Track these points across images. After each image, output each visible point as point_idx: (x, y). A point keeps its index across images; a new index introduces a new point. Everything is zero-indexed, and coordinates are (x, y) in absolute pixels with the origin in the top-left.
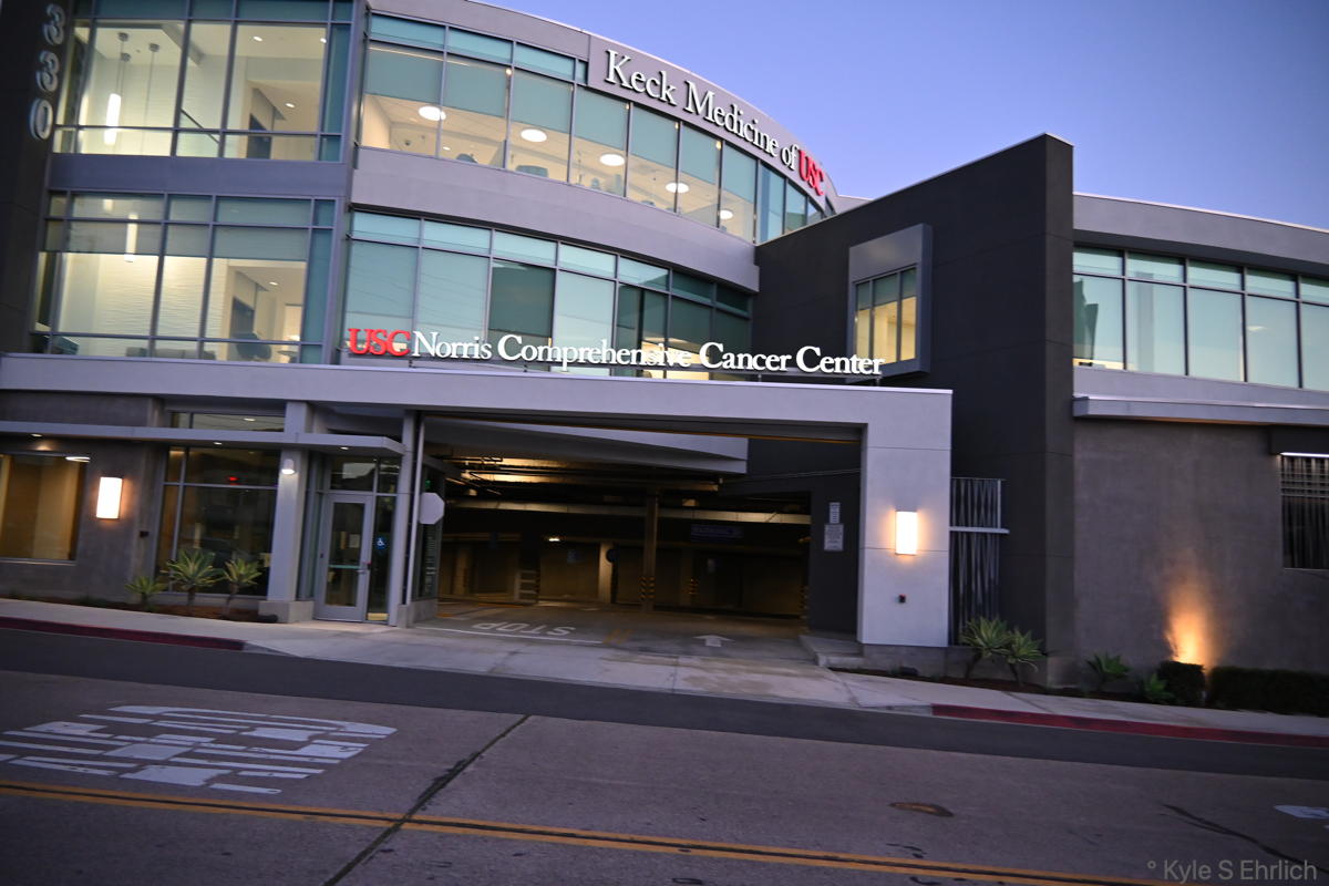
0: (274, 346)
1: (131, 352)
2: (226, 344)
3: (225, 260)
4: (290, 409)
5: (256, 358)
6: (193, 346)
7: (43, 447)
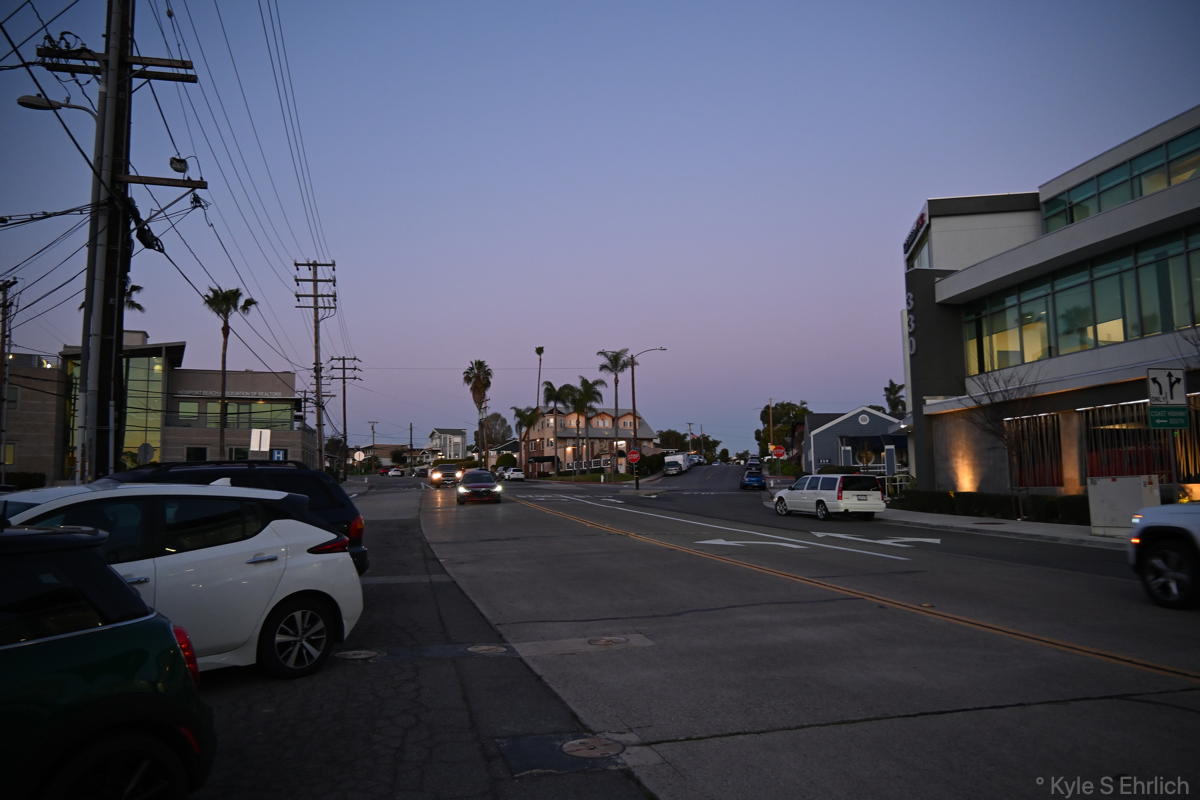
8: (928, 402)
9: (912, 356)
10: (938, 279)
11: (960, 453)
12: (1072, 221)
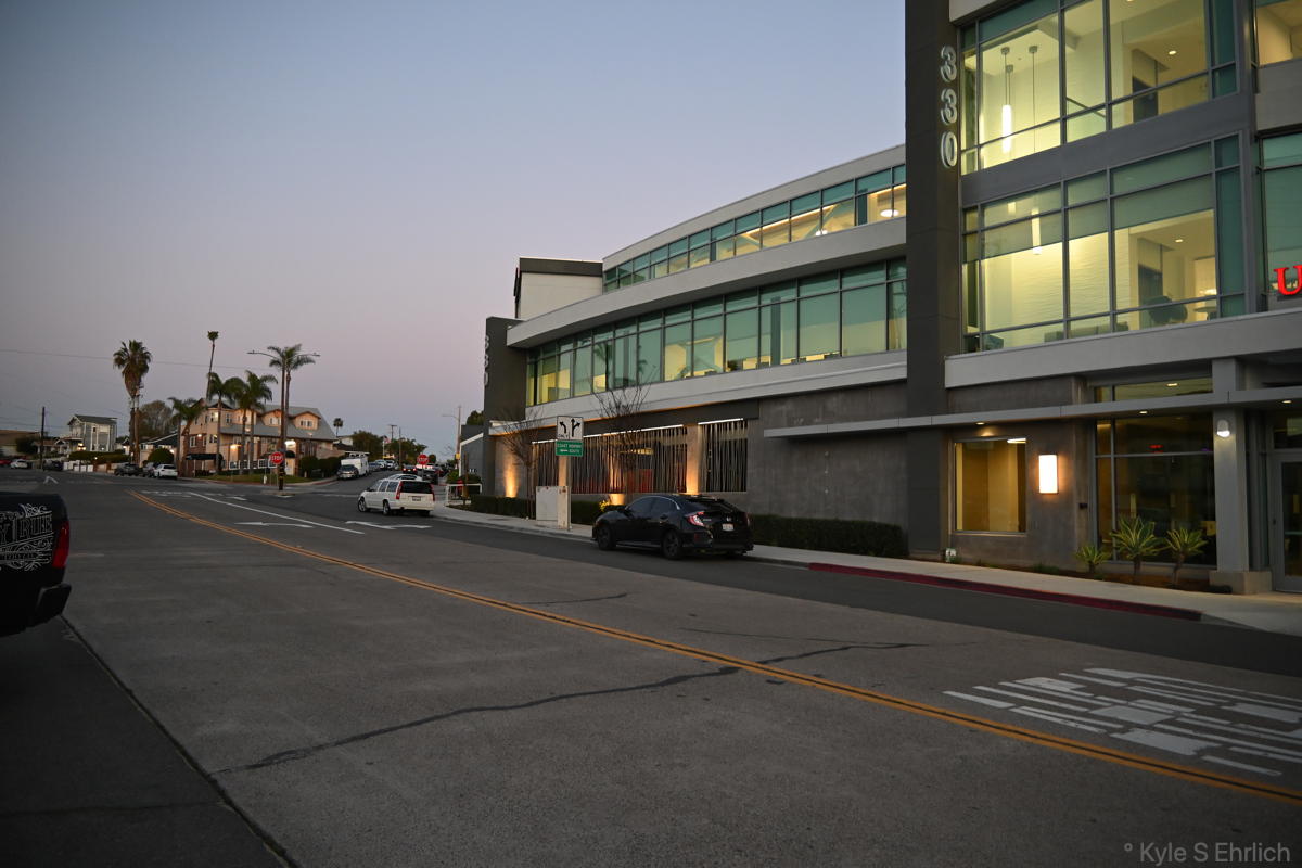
0: (1187, 306)
1: (1048, 338)
2: (1137, 313)
3: (1127, 230)
4: (1216, 368)
5: (1171, 320)
7: (987, 433)
8: (494, 425)
9: (485, 386)
10: (510, 327)
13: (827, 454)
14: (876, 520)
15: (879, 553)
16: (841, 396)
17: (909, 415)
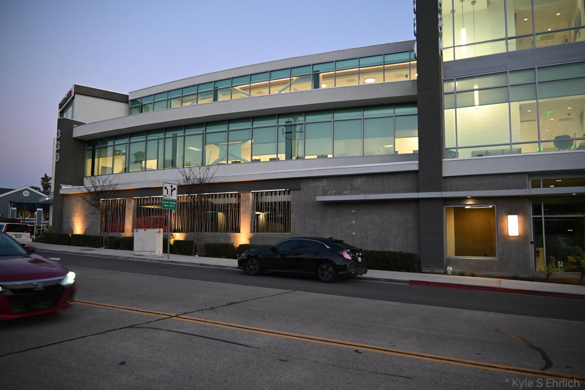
6: (508, 147)
7: (470, 202)
8: (63, 187)
9: (56, 162)
10: (75, 126)
11: (77, 215)
12: (142, 112)
13: (354, 211)
14: (392, 249)
15: (407, 270)
16: (364, 179)
17: (418, 191)
